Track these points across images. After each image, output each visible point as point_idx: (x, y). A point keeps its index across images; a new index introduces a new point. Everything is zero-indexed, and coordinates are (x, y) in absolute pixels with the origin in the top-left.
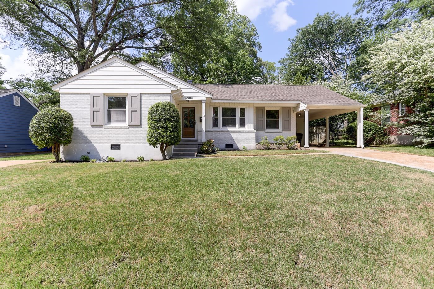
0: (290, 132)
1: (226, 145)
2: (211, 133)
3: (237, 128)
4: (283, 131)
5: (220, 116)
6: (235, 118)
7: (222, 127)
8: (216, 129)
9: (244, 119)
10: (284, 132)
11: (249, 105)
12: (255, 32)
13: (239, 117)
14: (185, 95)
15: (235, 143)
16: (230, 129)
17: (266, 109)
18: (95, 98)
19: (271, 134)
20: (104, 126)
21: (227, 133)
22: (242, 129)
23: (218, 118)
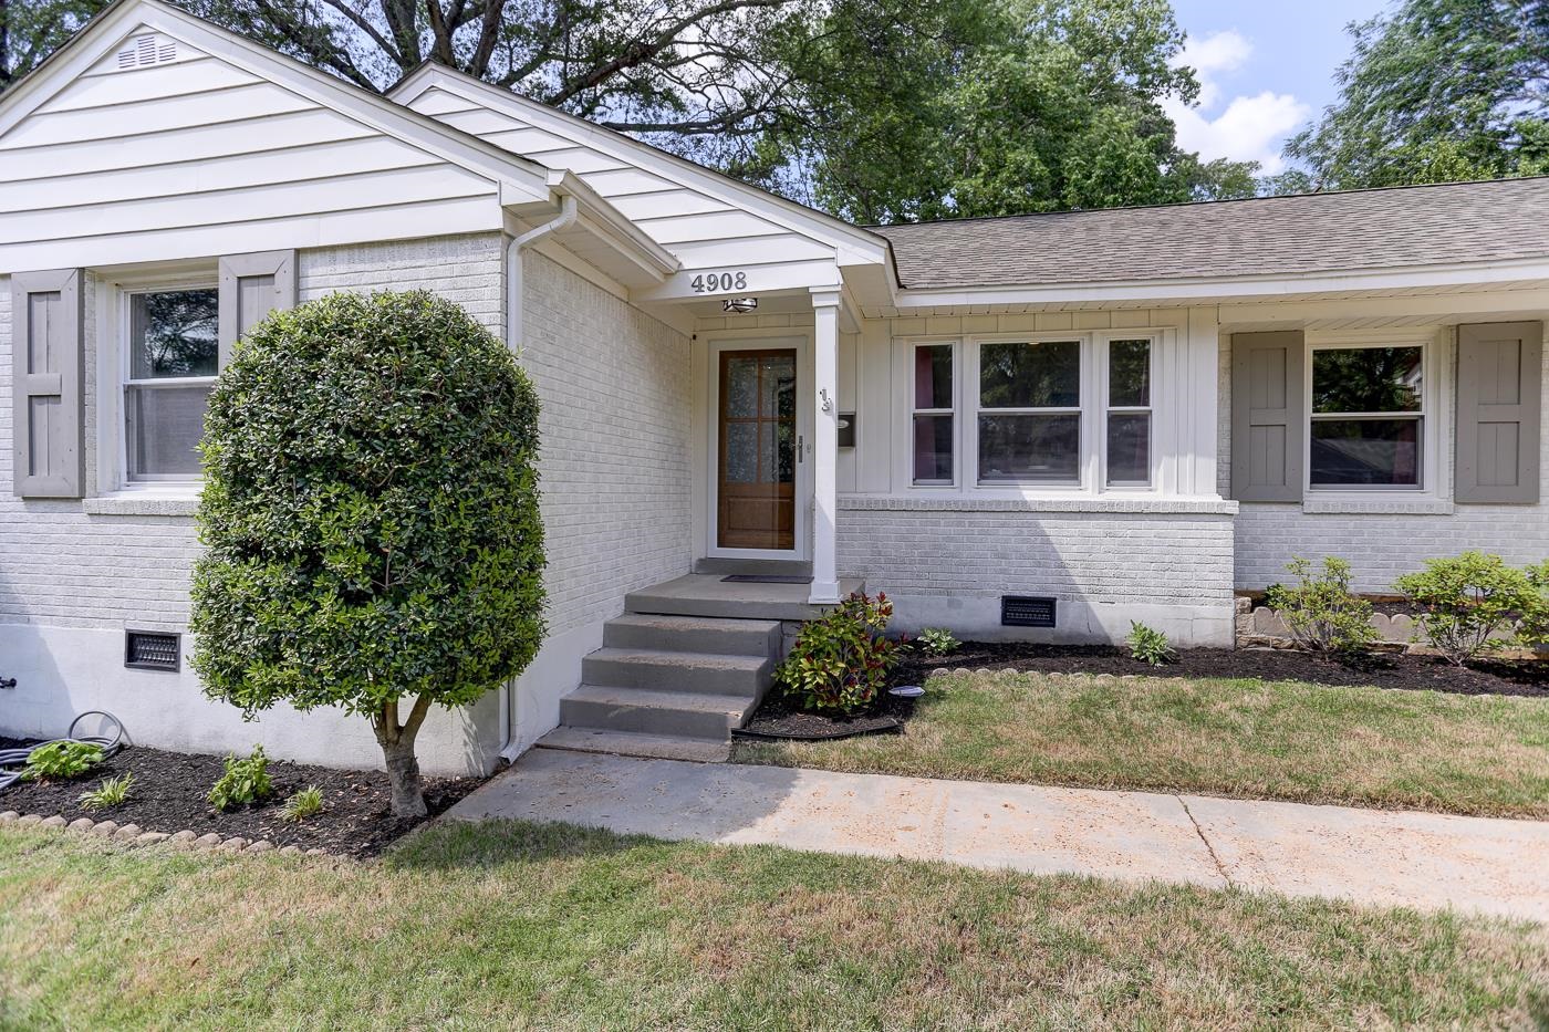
0: (1529, 510)
1: (1010, 603)
2: (896, 518)
3: (1092, 484)
4: (1460, 501)
5: (967, 406)
6: (1076, 418)
7: (982, 476)
8: (934, 492)
9: (1143, 420)
10: (1467, 511)
11: (1183, 317)
12: (1165, 28)
13: (1106, 407)
14: (690, 260)
15: (1073, 594)
16: (1037, 493)
17: (1314, 342)
18: (40, 306)
19: (1351, 523)
20: (90, 503)
21: (1015, 520)
22: (1127, 495)
23: (949, 419)
